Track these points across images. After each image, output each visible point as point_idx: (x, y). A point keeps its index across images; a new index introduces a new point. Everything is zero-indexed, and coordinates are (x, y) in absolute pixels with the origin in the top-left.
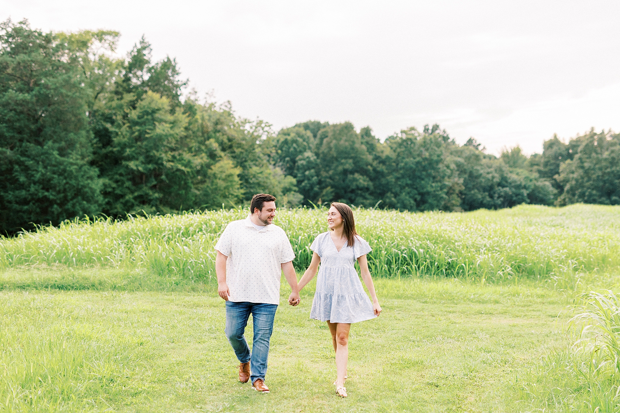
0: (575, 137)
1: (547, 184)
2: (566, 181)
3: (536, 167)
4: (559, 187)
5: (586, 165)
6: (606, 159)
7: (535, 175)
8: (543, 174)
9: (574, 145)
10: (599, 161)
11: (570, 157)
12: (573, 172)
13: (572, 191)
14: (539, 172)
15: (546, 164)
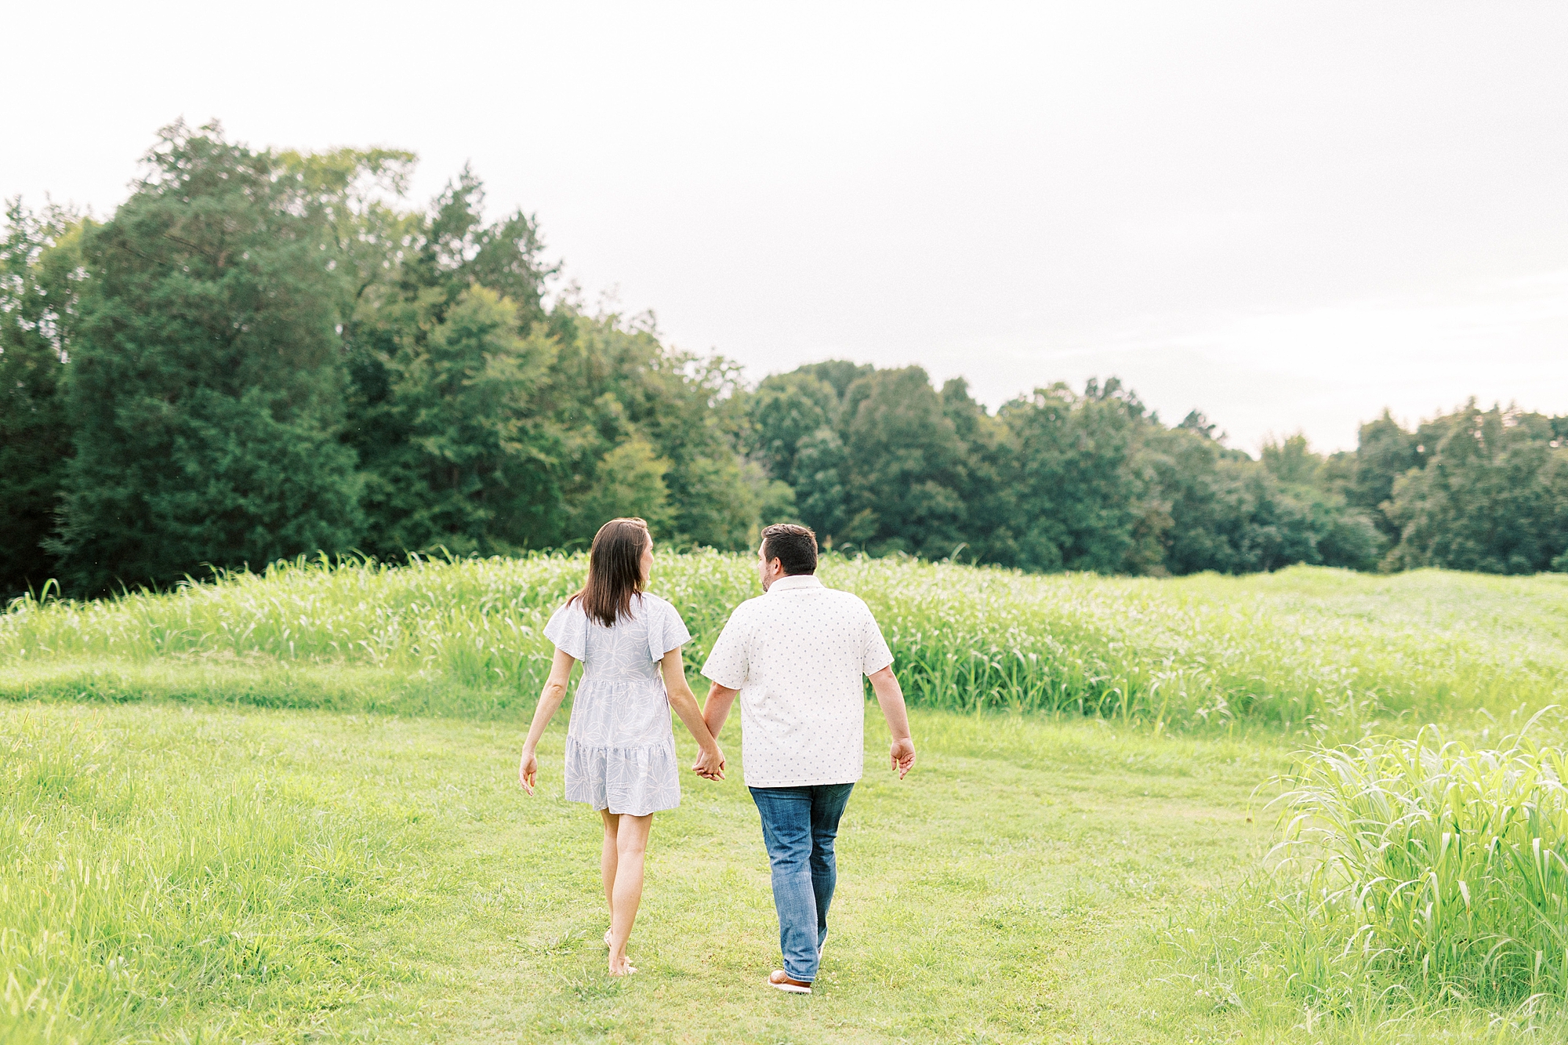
0: (1431, 417)
1: (1362, 521)
2: (1407, 516)
3: (1339, 483)
4: (1391, 528)
5: (1455, 482)
6: (1499, 471)
7: (1339, 500)
8: (1355, 499)
9: (1429, 435)
10: (1483, 474)
11: (1420, 461)
12: (1423, 497)
13: (1420, 540)
14: (1348, 493)
15: (1364, 476)
